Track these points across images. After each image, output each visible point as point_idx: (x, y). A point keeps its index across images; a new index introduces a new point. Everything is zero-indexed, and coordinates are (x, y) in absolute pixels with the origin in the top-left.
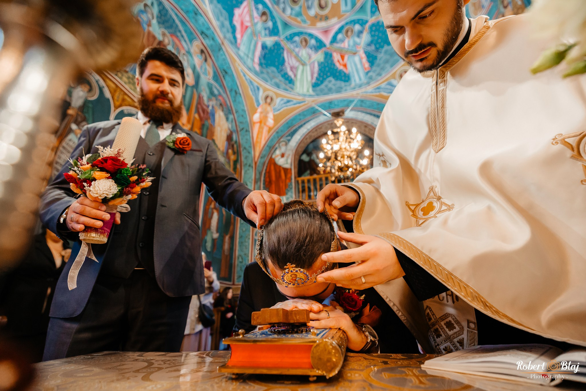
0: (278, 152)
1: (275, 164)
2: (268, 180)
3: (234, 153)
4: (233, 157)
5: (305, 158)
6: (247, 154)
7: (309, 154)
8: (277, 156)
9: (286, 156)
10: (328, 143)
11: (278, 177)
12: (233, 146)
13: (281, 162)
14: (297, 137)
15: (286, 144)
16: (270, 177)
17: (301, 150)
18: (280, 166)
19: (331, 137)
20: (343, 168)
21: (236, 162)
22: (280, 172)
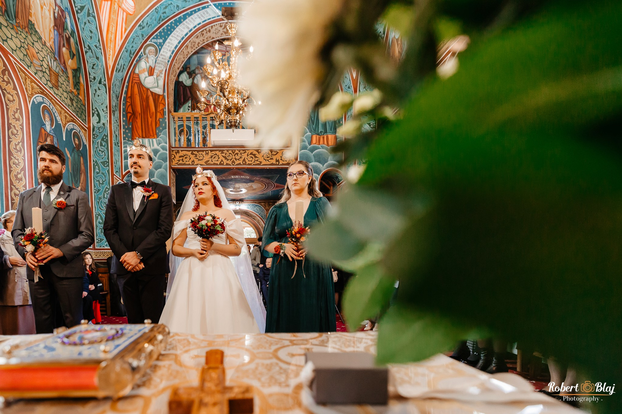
0: (143, 65)
1: (140, 84)
2: (130, 110)
3: (72, 56)
4: (71, 63)
5: (185, 79)
6: (94, 60)
7: (192, 74)
8: (144, 71)
9: (156, 72)
10: (213, 64)
11: (146, 107)
12: (68, 40)
13: (148, 82)
14: (173, 41)
15: (157, 52)
16: (133, 105)
17: (178, 66)
18: (148, 89)
19: (219, 56)
20: (230, 108)
21: (76, 71)
22: (147, 98)
